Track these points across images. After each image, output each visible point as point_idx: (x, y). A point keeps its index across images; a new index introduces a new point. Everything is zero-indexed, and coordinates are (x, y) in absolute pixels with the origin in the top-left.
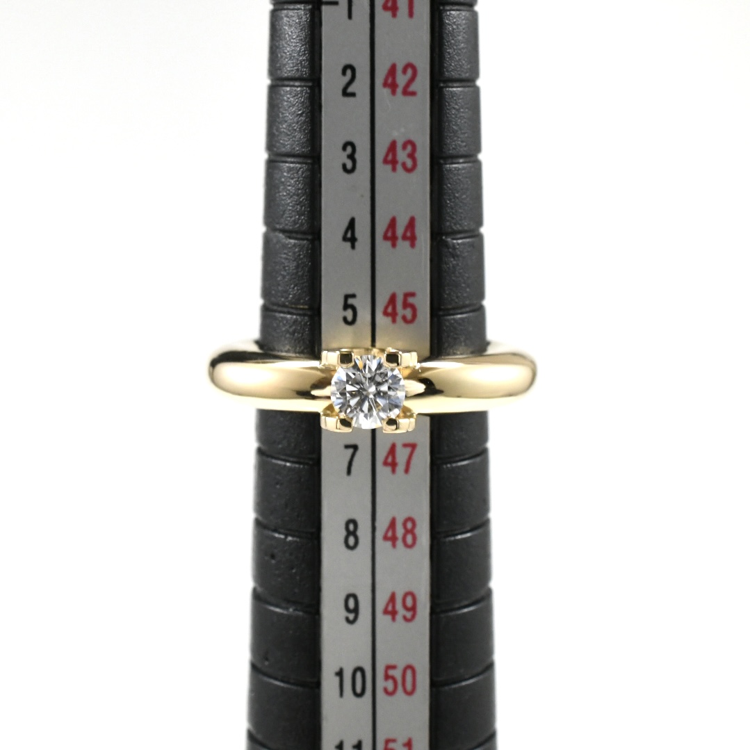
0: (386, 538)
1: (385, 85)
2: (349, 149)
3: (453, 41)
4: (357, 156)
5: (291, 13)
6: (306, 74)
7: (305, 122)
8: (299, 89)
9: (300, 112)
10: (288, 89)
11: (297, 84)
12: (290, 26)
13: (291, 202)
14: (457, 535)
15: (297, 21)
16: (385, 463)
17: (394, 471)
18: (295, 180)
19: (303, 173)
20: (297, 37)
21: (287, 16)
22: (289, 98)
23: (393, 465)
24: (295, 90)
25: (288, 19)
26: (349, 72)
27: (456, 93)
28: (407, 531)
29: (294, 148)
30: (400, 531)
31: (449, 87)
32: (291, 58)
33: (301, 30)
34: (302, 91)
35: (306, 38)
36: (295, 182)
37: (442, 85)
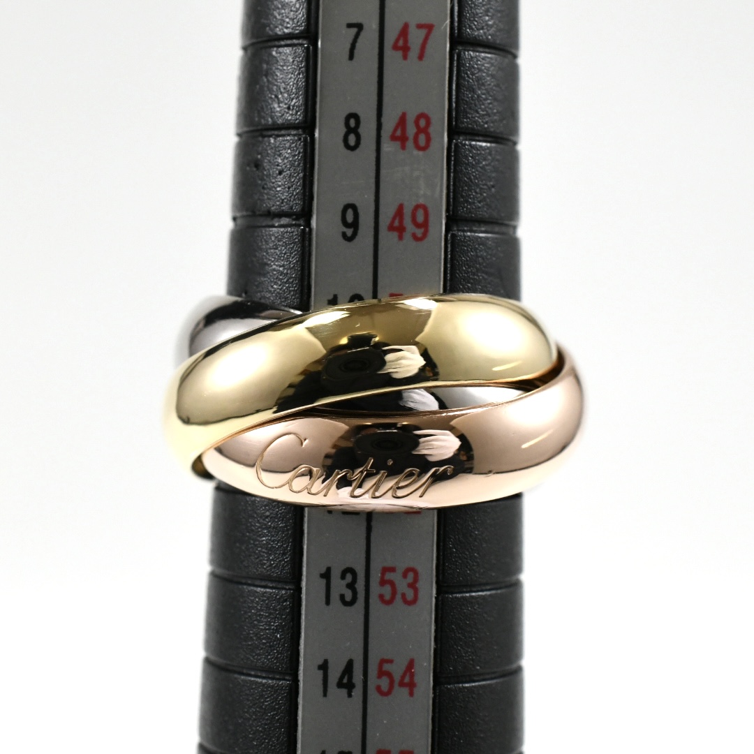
0: (393, 138)
14: (480, 141)
16: (395, 47)
17: (405, 57)
23: (405, 50)
28: (420, 130)
30: (411, 130)
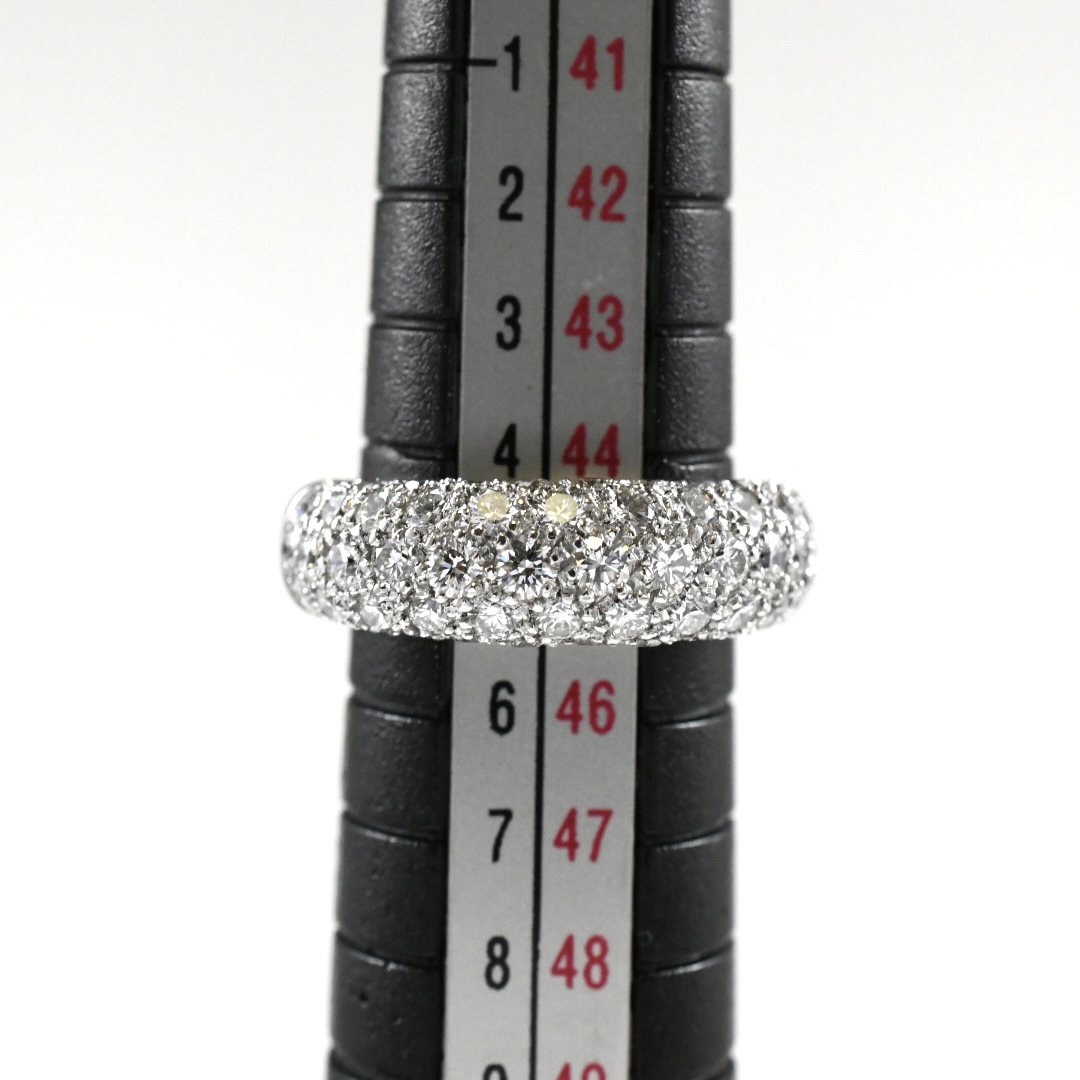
0: (556, 971)
1: (573, 202)
2: (509, 310)
3: (688, 131)
4: (521, 320)
5: (415, 78)
6: (438, 180)
7: (434, 261)
8: (427, 205)
9: (427, 244)
10: (408, 205)
11: (423, 196)
12: (414, 100)
13: (409, 396)
14: (677, 966)
15: (426, 90)
16: (558, 843)
17: (572, 856)
18: (415, 358)
19: (429, 346)
20: (426, 117)
21: (410, 83)
22: (408, 221)
23: (572, 846)
24: (420, 207)
25: (411, 89)
26: (511, 180)
27: (691, 219)
28: (593, 960)
29: (416, 305)
30: (580, 960)
31: (680, 207)
32: (413, 153)
33: (433, 106)
34: (431, 209)
35: (439, 120)
36: (417, 361)
37: (667, 203)
